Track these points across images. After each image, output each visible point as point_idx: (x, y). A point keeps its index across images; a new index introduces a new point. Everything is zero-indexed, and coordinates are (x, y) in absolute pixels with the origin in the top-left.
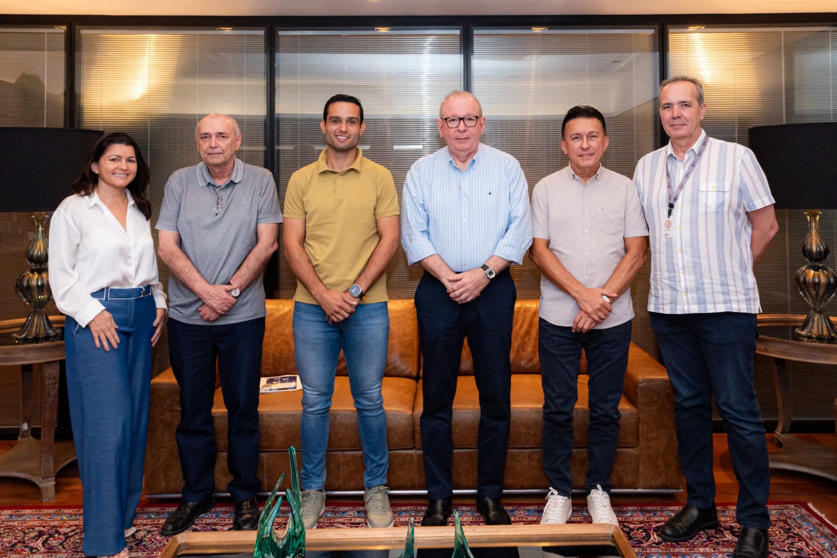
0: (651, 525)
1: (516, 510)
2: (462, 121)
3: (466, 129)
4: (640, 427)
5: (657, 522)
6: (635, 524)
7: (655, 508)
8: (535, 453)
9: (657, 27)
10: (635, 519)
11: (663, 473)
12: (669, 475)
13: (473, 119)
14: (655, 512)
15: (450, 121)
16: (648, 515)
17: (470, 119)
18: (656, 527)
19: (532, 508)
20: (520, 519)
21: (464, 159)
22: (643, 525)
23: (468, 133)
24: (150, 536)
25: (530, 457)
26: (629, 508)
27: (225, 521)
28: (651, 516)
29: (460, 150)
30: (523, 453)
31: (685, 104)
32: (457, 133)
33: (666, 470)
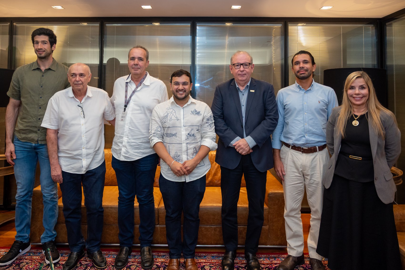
0: (272, 266)
1: (207, 256)
2: (242, 66)
3: (244, 70)
4: (269, 216)
5: (276, 264)
6: (265, 265)
7: (275, 256)
8: (217, 227)
9: (283, 23)
10: (265, 262)
11: (280, 238)
12: (283, 239)
13: (248, 65)
14: (275, 258)
15: (236, 66)
16: (271, 260)
17: (246, 65)
18: (275, 267)
19: (215, 254)
20: (208, 261)
21: (243, 85)
22: (268, 265)
23: (245, 72)
24: (27, 266)
25: (215, 229)
26: (262, 256)
27: (65, 258)
28: (273, 260)
29: (241, 81)
30: (211, 227)
31: (140, 59)
32: (239, 72)
33: (281, 237)
